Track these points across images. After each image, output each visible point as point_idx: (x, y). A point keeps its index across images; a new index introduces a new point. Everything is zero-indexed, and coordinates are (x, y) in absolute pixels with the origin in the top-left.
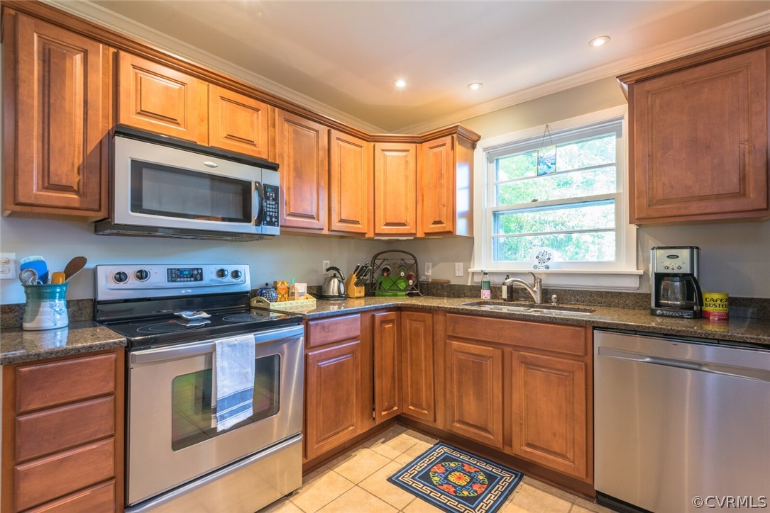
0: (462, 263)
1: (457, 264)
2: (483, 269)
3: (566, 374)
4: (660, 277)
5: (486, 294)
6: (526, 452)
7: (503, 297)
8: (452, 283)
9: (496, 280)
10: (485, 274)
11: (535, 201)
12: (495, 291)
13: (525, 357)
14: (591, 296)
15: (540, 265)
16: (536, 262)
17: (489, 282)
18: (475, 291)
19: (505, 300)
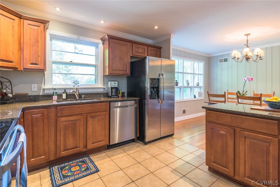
0: (37, 85)
1: (33, 85)
2: (53, 87)
3: (104, 117)
4: (112, 88)
5: (55, 98)
6: (92, 146)
7: (63, 98)
8: (29, 95)
9: (59, 92)
10: (55, 89)
11: (71, 61)
12: (60, 96)
13: (92, 115)
14: (92, 95)
15: (75, 85)
16: (74, 84)
17: (57, 93)
18: (49, 97)
19: (64, 99)
